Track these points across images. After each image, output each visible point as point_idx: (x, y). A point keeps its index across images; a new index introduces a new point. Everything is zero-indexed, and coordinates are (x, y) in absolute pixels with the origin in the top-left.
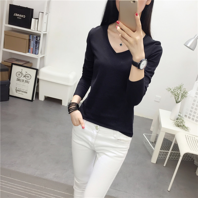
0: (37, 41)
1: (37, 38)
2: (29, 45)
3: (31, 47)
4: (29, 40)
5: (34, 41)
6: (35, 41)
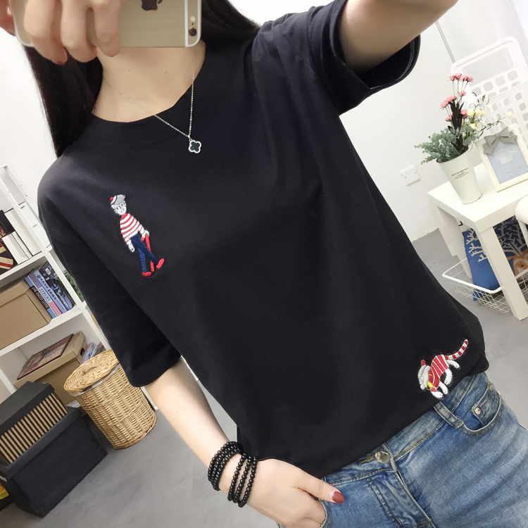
0: (48, 278)
1: (45, 272)
2: (42, 301)
3: (49, 302)
4: (33, 291)
5: (43, 285)
6: (45, 283)
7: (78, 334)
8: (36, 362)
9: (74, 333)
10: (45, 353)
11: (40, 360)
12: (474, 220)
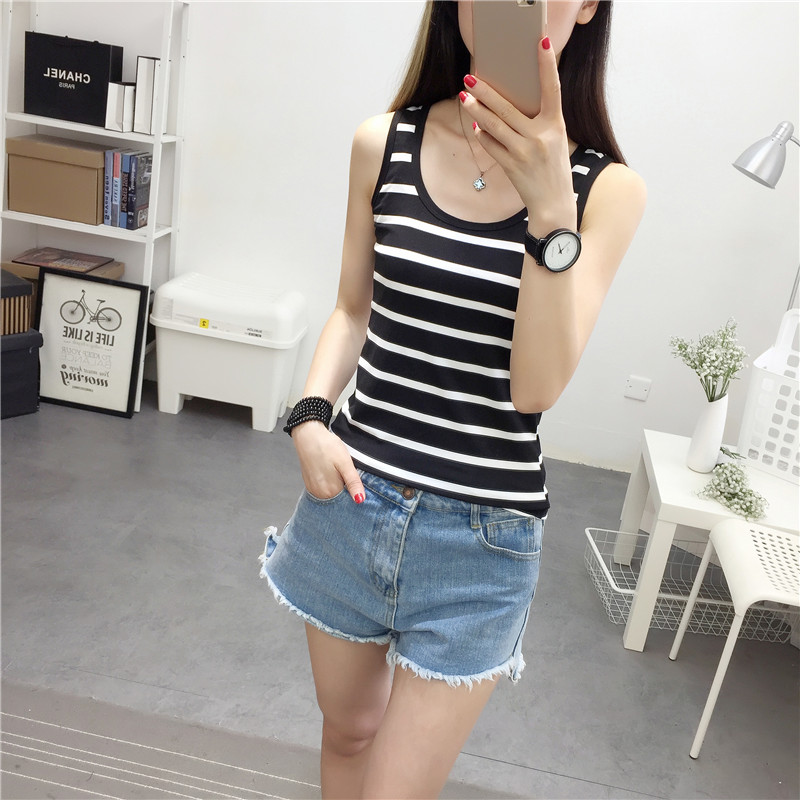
7: (119, 264)
8: (48, 258)
9: (116, 260)
10: (65, 255)
11: (55, 260)
12: (664, 500)
